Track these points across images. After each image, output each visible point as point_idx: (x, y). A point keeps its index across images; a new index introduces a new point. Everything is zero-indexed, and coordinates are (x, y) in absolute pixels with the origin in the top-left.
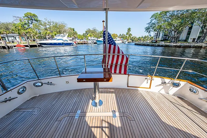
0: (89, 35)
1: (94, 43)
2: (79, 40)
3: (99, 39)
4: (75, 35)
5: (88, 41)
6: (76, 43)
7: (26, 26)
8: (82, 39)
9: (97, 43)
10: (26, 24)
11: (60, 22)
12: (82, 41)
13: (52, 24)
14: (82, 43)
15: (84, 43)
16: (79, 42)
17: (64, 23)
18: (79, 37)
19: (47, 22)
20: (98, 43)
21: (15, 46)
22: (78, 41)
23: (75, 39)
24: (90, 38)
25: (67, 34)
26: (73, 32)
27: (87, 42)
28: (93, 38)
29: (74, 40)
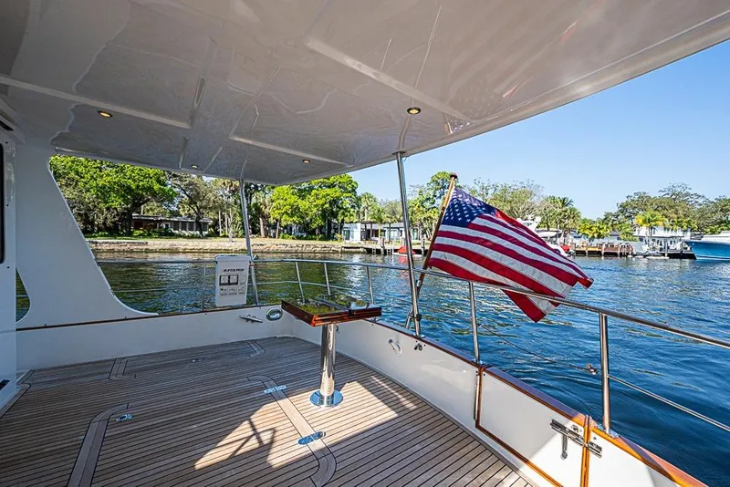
0: (638, 219)
1: (672, 256)
2: (582, 239)
3: (707, 239)
4: (567, 221)
5: (631, 243)
6: (567, 251)
7: (427, 204)
8: (599, 236)
9: (691, 257)
10: (428, 199)
11: (518, 184)
12: (596, 241)
13: (491, 192)
14: (599, 253)
15: (607, 254)
16: (584, 249)
17: (530, 182)
18: (585, 229)
19: (478, 188)
20: (701, 256)
21: (396, 251)
22: (578, 242)
23: (565, 236)
24: (644, 231)
25: (539, 219)
26: (559, 210)
27: (624, 251)
28: (660, 233)
29: (560, 240)
